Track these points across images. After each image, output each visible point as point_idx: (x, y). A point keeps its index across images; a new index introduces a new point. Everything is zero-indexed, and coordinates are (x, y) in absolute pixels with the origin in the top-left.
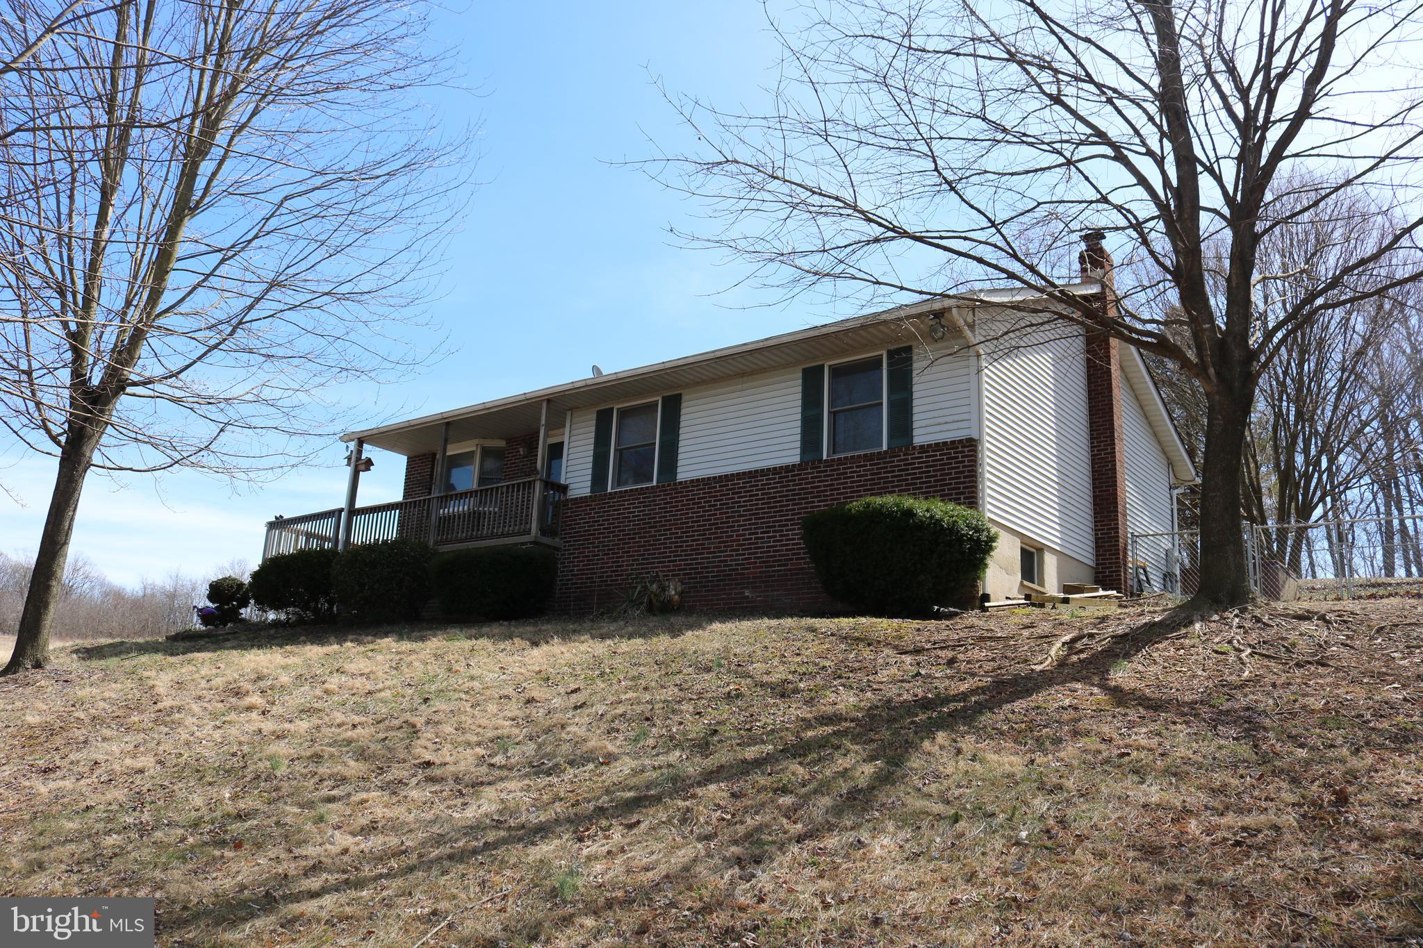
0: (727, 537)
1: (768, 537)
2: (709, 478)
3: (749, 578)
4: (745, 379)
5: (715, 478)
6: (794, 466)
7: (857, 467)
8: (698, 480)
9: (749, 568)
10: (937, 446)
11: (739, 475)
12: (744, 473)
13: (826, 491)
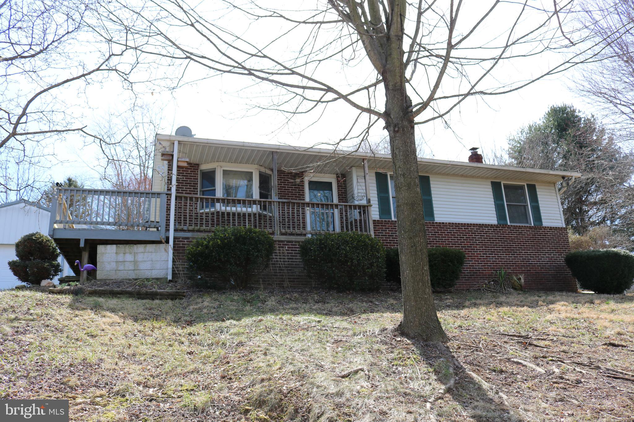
0: (471, 254)
1: (492, 257)
2: (459, 224)
3: (486, 275)
4: (463, 178)
5: (462, 224)
6: (495, 225)
7: (526, 231)
8: (453, 223)
9: (486, 270)
10: (551, 228)
11: (474, 225)
12: (477, 224)
13: (515, 239)
